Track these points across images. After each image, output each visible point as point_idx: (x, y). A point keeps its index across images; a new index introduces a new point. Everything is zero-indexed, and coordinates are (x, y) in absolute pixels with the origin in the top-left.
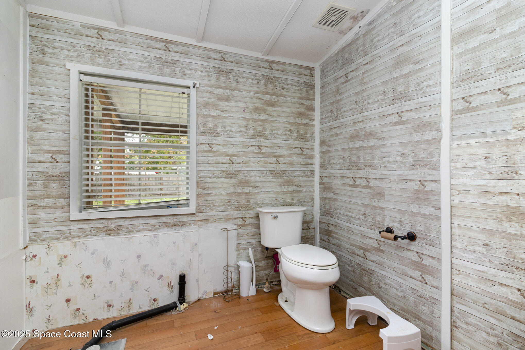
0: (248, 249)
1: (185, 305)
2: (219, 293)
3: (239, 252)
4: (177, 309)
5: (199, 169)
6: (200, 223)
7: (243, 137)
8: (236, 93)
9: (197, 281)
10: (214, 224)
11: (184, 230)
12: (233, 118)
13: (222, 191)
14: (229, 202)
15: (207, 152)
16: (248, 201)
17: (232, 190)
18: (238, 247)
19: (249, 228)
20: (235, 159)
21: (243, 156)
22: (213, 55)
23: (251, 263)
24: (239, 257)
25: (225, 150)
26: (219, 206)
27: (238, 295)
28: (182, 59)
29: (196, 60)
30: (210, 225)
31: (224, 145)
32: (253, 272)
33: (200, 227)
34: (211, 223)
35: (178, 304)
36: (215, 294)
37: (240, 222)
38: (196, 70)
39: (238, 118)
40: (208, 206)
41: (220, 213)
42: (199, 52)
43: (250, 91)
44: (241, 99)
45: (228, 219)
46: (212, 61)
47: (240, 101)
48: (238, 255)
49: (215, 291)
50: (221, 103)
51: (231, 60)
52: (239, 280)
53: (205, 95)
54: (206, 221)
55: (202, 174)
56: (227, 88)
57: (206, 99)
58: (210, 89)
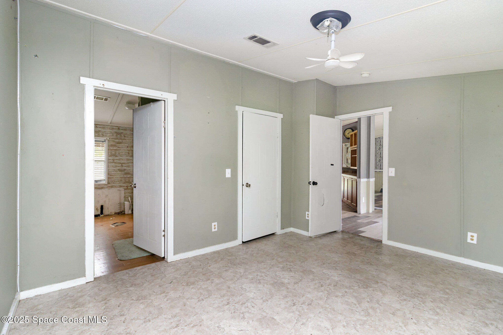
0: (128, 198)
1: (103, 215)
2: (117, 213)
3: (125, 199)
4: (100, 216)
5: (109, 168)
6: (109, 188)
7: (127, 156)
8: (124, 141)
9: (108, 208)
10: (115, 188)
11: (103, 190)
12: (123, 150)
13: (118, 177)
14: (121, 180)
15: (112, 162)
16: (129, 180)
17: (122, 176)
18: (125, 197)
19: (130, 190)
20: (123, 165)
21: (127, 164)
22: (115, 128)
23: (130, 202)
24: (125, 200)
25: (120, 162)
26: (117, 182)
27: (124, 214)
28: (103, 130)
29: (108, 130)
30: (113, 188)
31: (119, 160)
32: (130, 206)
33: (109, 189)
34: (114, 188)
35: (100, 215)
36: (115, 213)
37: (126, 188)
38: (108, 133)
39: (125, 150)
40: (113, 182)
41: (117, 184)
42: (109, 127)
43: (130, 140)
44: (126, 143)
45: (121, 186)
46: (114, 130)
47: (126, 144)
48: (124, 200)
49: (115, 212)
50: (118, 145)
51: (122, 129)
52: (124, 209)
53: (111, 142)
54: (112, 187)
55: (110, 170)
56: (121, 139)
57: (112, 144)
58: (113, 140)
